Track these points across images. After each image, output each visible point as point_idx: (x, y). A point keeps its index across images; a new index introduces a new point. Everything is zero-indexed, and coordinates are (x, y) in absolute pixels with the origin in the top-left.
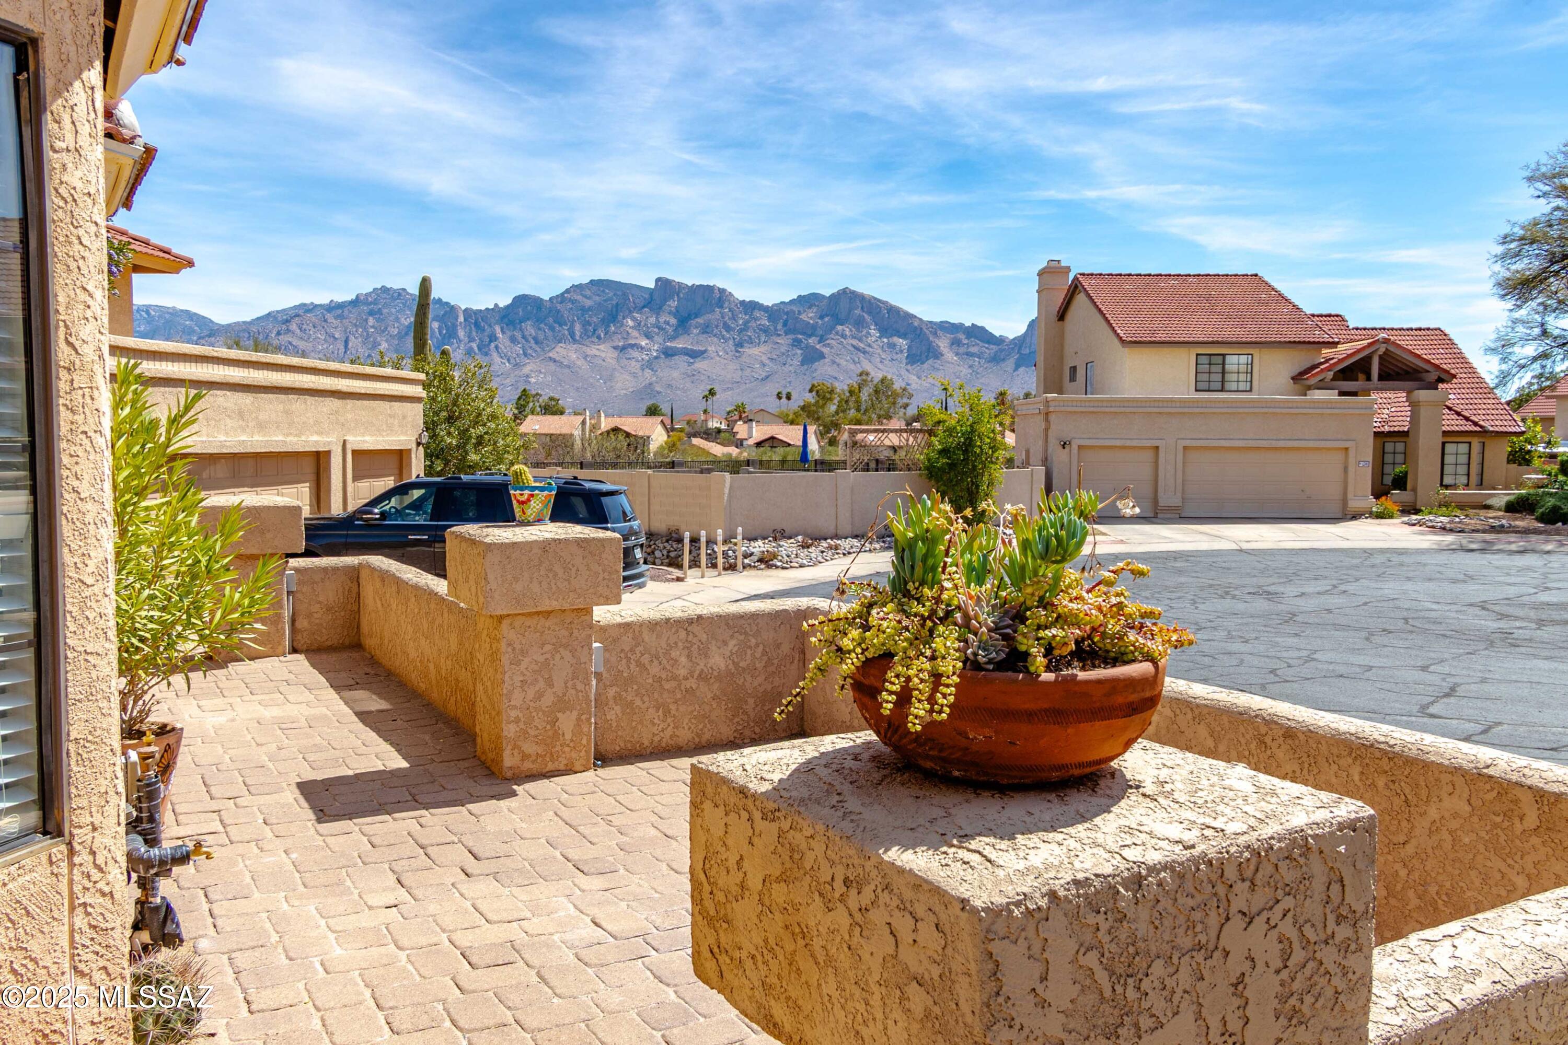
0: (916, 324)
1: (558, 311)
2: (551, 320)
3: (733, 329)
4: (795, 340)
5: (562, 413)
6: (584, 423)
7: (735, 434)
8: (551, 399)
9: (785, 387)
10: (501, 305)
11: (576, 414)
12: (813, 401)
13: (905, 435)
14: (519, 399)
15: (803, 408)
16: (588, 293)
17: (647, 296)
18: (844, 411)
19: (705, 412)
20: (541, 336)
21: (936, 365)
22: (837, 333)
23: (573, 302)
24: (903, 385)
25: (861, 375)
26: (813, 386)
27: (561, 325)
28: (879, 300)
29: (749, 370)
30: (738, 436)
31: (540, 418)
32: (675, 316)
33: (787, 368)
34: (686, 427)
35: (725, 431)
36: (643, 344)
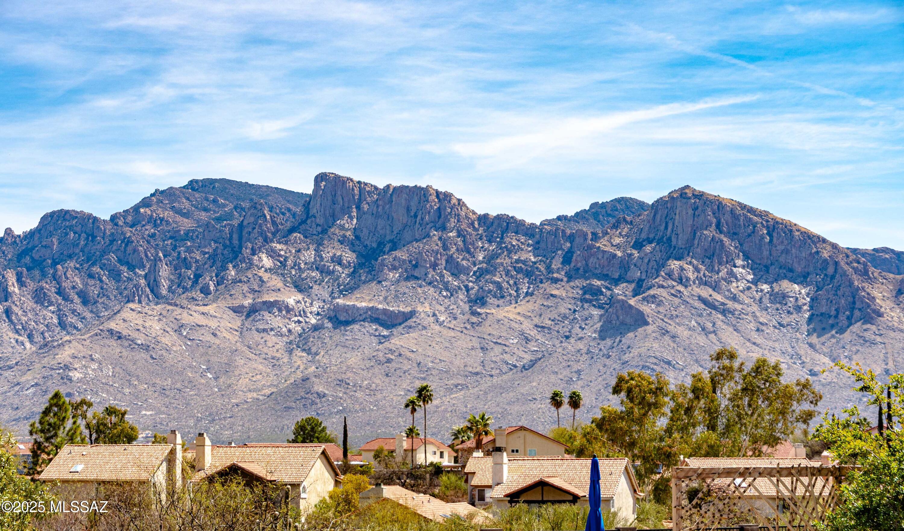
0: (825, 255)
1: (128, 242)
2: (113, 257)
3: (466, 271)
4: (586, 290)
5: (130, 439)
6: (171, 459)
7: (467, 477)
8: (110, 411)
9: (570, 381)
10: (18, 231)
11: (156, 440)
12: (620, 409)
13: (787, 480)
14: (46, 412)
15: (601, 424)
16: (185, 205)
17: (298, 210)
18: (684, 429)
19: (411, 433)
20: (94, 291)
21: (868, 335)
22: (670, 275)
23: (155, 222)
24: (804, 376)
25: (719, 357)
26: (621, 380)
27: (132, 268)
28: (751, 210)
29: (498, 349)
30: (475, 481)
31: (87, 449)
32: (353, 248)
33: (571, 346)
34: (373, 463)
35: (451, 471)
36: (291, 302)
